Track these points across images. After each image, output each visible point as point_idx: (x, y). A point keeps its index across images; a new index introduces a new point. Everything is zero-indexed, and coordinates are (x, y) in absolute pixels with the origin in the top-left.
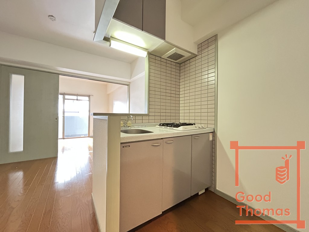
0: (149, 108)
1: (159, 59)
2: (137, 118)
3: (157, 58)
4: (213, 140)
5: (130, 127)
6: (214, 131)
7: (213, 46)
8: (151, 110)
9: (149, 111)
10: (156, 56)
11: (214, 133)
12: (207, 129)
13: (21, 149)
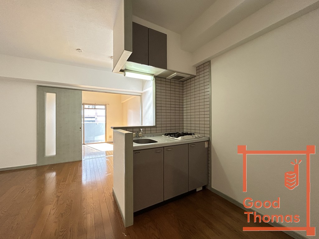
0: (156, 121)
1: (165, 80)
2: (146, 129)
3: (162, 79)
4: (208, 147)
5: (141, 137)
6: (209, 140)
7: (208, 70)
8: (158, 123)
9: (156, 124)
10: (161, 78)
11: (209, 141)
12: (204, 138)
13: (54, 153)
